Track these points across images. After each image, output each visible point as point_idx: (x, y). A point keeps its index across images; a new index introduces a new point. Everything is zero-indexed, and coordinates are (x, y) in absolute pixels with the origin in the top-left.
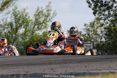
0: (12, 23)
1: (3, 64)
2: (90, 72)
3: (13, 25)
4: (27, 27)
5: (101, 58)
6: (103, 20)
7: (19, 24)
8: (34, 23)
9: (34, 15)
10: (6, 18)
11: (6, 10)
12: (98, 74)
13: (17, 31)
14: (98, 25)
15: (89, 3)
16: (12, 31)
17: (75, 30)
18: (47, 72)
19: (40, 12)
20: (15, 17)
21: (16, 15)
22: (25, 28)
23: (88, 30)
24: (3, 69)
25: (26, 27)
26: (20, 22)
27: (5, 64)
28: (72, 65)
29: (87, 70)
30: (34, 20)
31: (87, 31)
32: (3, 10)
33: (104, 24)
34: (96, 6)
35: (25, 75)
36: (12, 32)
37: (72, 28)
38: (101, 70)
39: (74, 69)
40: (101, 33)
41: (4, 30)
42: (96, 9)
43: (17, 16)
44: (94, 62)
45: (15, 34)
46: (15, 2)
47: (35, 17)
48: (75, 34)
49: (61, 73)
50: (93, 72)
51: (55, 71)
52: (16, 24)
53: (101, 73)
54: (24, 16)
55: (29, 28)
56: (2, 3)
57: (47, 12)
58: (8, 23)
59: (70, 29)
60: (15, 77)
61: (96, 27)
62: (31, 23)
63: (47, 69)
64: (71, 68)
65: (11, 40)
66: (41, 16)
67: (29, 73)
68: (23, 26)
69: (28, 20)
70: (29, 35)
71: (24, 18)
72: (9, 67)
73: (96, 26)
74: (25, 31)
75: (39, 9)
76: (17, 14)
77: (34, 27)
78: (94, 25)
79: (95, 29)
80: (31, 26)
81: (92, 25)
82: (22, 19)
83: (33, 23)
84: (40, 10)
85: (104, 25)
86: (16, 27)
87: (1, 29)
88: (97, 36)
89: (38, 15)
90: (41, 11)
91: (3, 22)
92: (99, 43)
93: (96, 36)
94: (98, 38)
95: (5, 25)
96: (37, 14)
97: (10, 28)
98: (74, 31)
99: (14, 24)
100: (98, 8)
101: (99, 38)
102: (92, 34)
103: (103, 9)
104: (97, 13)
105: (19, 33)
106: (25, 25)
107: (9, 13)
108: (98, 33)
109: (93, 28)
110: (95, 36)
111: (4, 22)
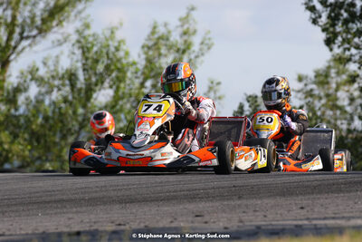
0: (73, 71)
1: (48, 199)
2: (315, 225)
3: (77, 79)
4: (122, 85)
5: (350, 183)
6: (355, 62)
7: (95, 74)
8: (143, 73)
9: (143, 47)
10: (57, 57)
11: (55, 32)
12: (340, 231)
13: (88, 98)
14: (339, 80)
15: (312, 9)
16: (74, 98)
17: (279, 88)
18: (182, 224)
19: (159, 38)
20: (83, 53)
21: (87, 48)
22: (114, 87)
23: (310, 94)
24: (48, 214)
25: (117, 83)
26: (100, 68)
27: (53, 198)
28: (259, 202)
29: (308, 219)
30: (144, 63)
31: (306, 98)
32: (46, 31)
33: (358, 76)
34: (333, 19)
35: (114, 232)
36: (75, 101)
37: (270, 82)
38: (349, 218)
39: (265, 216)
40: (350, 104)
41: (49, 92)
42: (335, 29)
43: (89, 50)
44: (328, 193)
45: (84, 106)
46: (85, 8)
47: (146, 53)
48: (280, 100)
49: (226, 228)
50: (326, 225)
51: (206, 223)
52: (87, 77)
53: (349, 227)
54: (112, 49)
55: (127, 87)
56: (44, 10)
57: (181, 36)
58: (61, 72)
59: (264, 86)
60: (84, 238)
61: (334, 86)
62: (132, 73)
63: (182, 215)
64: (258, 213)
65: (70, 126)
66: (163, 51)
67: (127, 227)
68: (108, 80)
69: (124, 61)
70: (127, 111)
71: (111, 56)
72: (65, 207)
73: (334, 80)
74: (114, 97)
75: (157, 30)
76: (89, 45)
77: (142, 85)
78: (329, 79)
79: (331, 91)
80: (132, 82)
81: (322, 79)
82: (105, 61)
83: (139, 73)
84: (161, 30)
85: (358, 80)
86: (86, 84)
87: (40, 91)
88: (338, 112)
89: (156, 46)
90: (163, 36)
91: (46, 69)
92: (344, 134)
93: (335, 114)
94: (341, 119)
95: (53, 77)
96: (150, 43)
97: (68, 88)
98: (276, 90)
99: (81, 76)
100: (340, 24)
101: (345, 119)
102: (323, 105)
103: (354, 30)
104: (336, 41)
105: (97, 103)
106: (115, 79)
107: (65, 41)
108: (340, 103)
109: (326, 86)
110: (331, 113)
111: (48, 67)
